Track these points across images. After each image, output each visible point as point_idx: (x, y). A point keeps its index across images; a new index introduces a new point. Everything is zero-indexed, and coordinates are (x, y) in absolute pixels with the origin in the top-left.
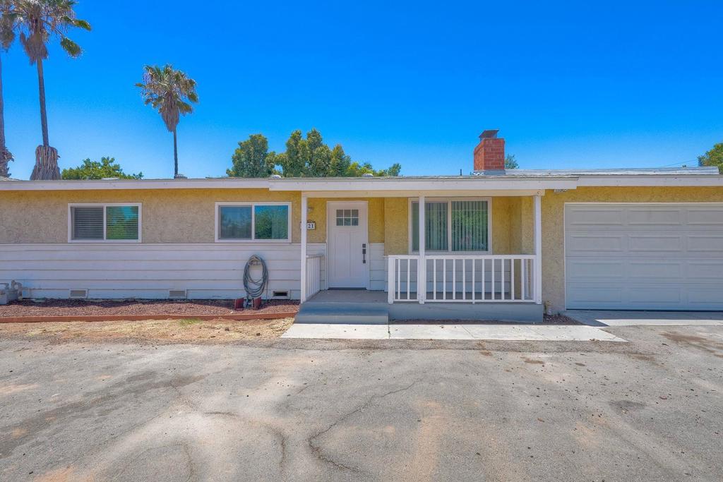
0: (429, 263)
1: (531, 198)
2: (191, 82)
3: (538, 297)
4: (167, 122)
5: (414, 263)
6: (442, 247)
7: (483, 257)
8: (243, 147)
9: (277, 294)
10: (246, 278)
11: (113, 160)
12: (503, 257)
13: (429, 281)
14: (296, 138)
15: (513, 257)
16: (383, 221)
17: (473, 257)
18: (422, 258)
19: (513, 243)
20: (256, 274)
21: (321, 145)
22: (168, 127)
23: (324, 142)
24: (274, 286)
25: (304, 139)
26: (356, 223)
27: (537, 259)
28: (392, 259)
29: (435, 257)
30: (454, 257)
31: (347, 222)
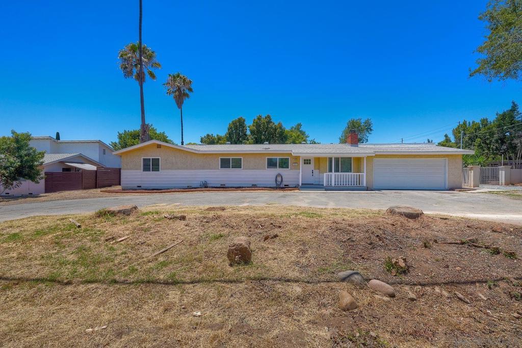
0: (335, 175)
1: (363, 158)
2: (190, 82)
3: (365, 185)
4: (178, 104)
5: (331, 175)
6: (338, 171)
7: (350, 174)
8: (234, 123)
9: (285, 185)
10: (276, 180)
11: (152, 125)
12: (356, 174)
13: (335, 181)
14: (259, 119)
15: (358, 174)
16: (319, 164)
17: (347, 173)
18: (333, 174)
19: (359, 170)
20: (279, 179)
21: (271, 122)
22: (178, 107)
23: (272, 120)
24: (284, 183)
25: (263, 120)
26: (310, 163)
27: (365, 174)
28: (325, 174)
29: (337, 174)
30: (342, 174)
31: (307, 163)
